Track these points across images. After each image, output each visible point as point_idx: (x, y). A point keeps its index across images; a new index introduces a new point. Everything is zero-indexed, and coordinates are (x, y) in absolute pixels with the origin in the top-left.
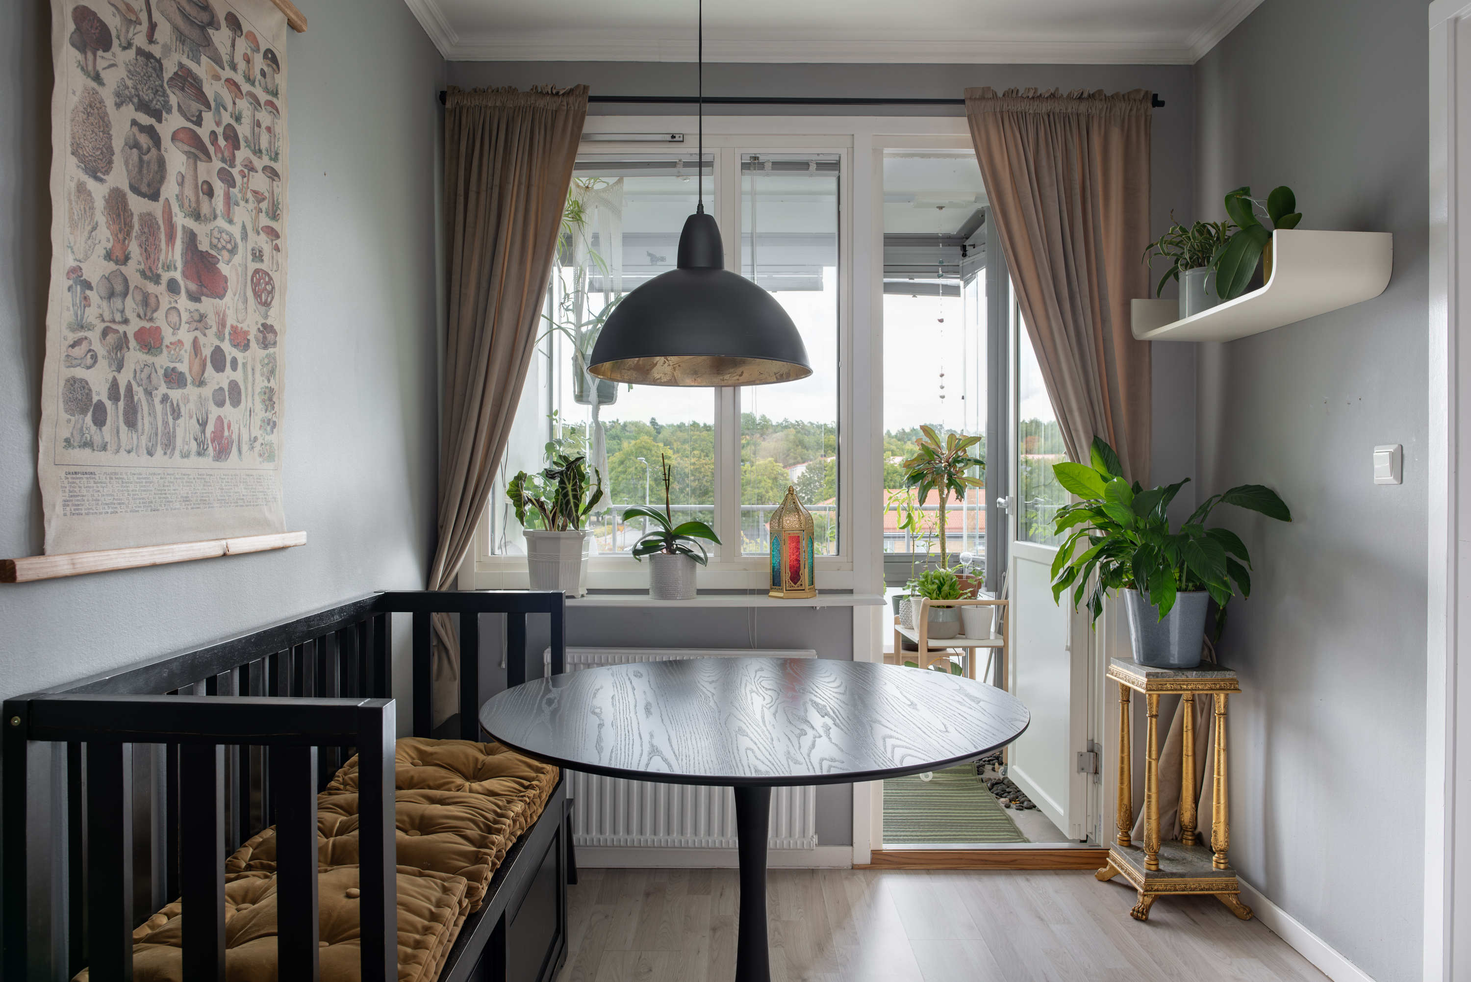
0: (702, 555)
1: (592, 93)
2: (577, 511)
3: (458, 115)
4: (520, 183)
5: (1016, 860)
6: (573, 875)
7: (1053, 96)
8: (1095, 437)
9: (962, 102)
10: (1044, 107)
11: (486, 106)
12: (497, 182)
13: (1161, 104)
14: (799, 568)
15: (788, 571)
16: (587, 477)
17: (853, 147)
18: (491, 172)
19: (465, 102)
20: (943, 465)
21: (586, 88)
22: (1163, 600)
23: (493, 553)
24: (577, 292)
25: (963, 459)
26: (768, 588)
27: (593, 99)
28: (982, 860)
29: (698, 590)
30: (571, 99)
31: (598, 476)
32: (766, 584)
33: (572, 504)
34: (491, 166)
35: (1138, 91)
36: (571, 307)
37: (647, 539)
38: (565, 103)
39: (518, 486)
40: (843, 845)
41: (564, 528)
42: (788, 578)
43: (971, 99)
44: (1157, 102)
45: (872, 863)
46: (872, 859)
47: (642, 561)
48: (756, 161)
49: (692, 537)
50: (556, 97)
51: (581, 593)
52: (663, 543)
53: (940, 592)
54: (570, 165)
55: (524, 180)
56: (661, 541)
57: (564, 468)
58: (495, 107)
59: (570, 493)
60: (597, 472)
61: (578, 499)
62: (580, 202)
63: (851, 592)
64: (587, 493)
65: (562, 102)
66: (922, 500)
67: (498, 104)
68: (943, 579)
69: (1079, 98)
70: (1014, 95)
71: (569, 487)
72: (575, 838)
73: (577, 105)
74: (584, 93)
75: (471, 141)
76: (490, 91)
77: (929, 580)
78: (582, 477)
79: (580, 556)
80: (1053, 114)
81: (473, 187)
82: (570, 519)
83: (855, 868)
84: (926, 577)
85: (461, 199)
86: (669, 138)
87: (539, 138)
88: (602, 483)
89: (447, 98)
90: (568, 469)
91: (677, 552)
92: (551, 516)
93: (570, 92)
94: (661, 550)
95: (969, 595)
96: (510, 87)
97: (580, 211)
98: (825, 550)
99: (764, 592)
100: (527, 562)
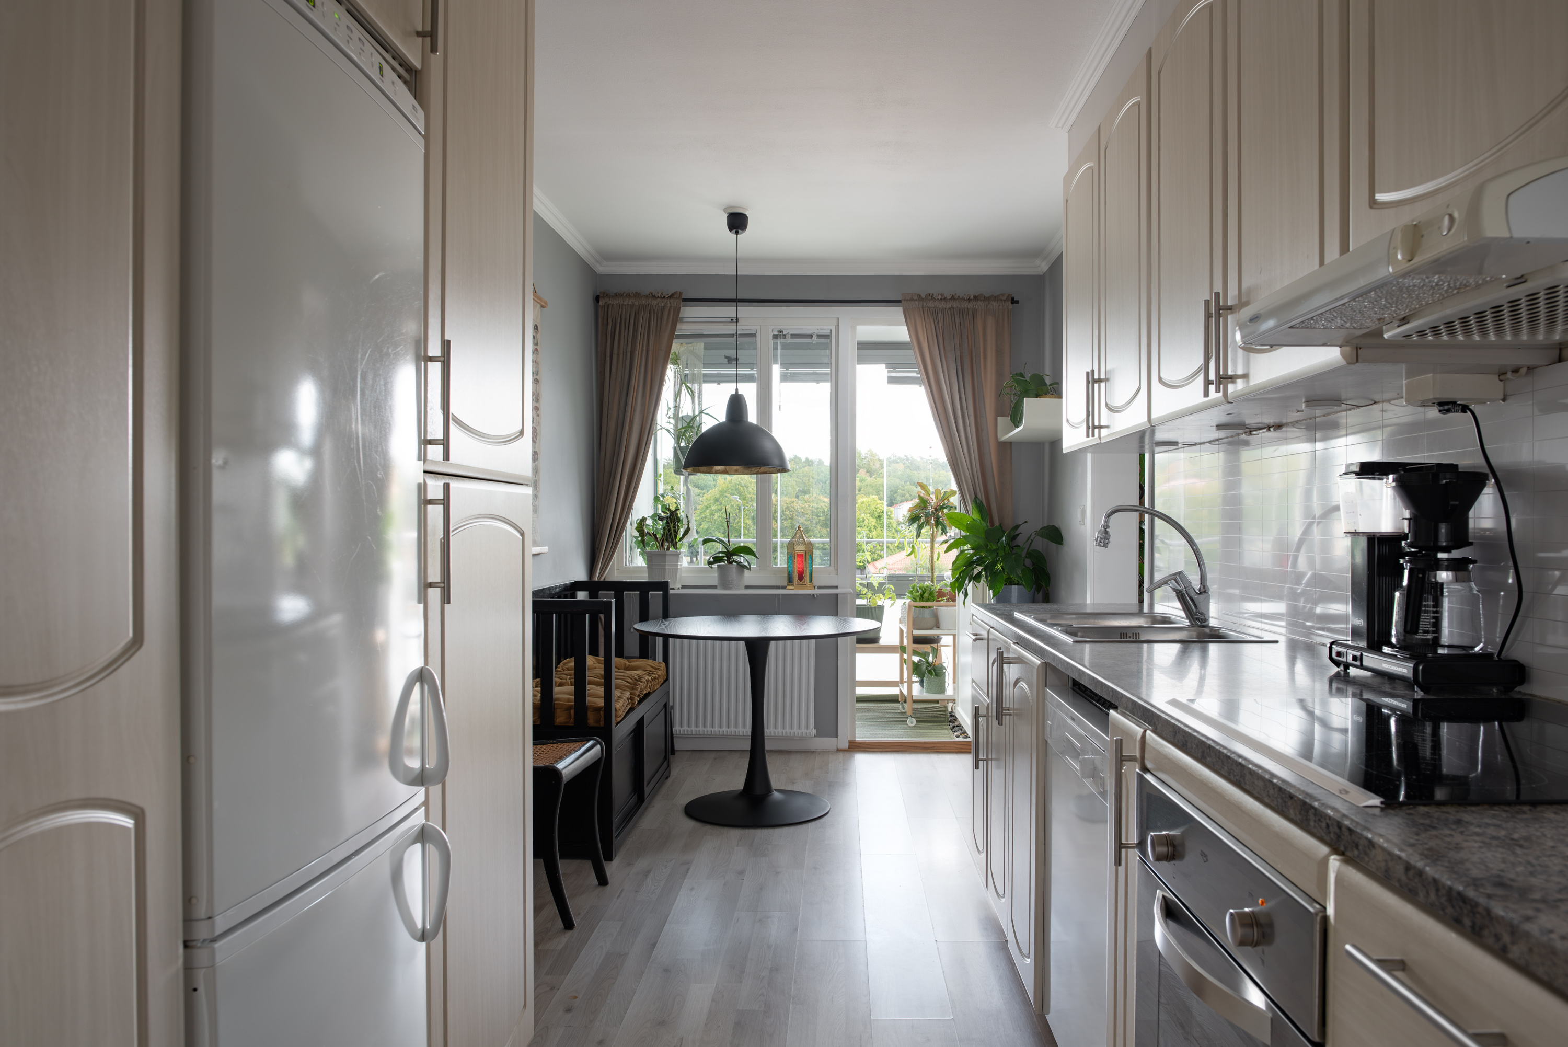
0: (746, 564)
1: (684, 296)
2: (676, 539)
3: (606, 310)
4: (642, 350)
5: (934, 747)
6: (673, 752)
7: (953, 298)
8: (976, 496)
9: (899, 301)
10: (948, 305)
11: (623, 305)
12: (629, 349)
13: (1017, 302)
14: (803, 572)
15: (797, 574)
16: (681, 519)
17: (838, 325)
18: (626, 343)
19: (611, 302)
20: (931, 511)
21: (681, 293)
22: (996, 588)
23: (626, 565)
24: (675, 407)
25: (947, 506)
26: (786, 585)
27: (685, 300)
28: (914, 747)
29: (745, 586)
30: (672, 300)
31: (688, 519)
32: (785, 583)
33: (673, 535)
34: (626, 340)
35: (1003, 295)
36: (672, 416)
37: (717, 555)
38: (669, 303)
39: (642, 525)
40: (832, 737)
41: (668, 549)
42: (797, 578)
43: (905, 300)
44: (1014, 301)
45: (849, 748)
46: (849, 745)
47: (714, 568)
48: (781, 334)
49: (742, 555)
50: (663, 299)
51: (678, 587)
52: (725, 558)
53: (923, 598)
54: (672, 336)
55: (645, 348)
56: (724, 557)
57: (668, 515)
58: (628, 305)
59: (672, 529)
60: (687, 517)
61: (676, 532)
62: (677, 353)
63: (836, 587)
64: (681, 529)
65: (667, 302)
66: (918, 536)
67: (630, 303)
68: (925, 589)
69: (969, 299)
70: (930, 298)
71: (672, 526)
72: (674, 729)
73: (675, 304)
74: (679, 296)
75: (614, 324)
76: (625, 295)
77: (915, 590)
78: (679, 520)
79: (678, 565)
80: (953, 309)
81: (615, 351)
82: (672, 544)
83: (838, 750)
84: (913, 588)
85: (608, 359)
86: (730, 320)
87: (653, 324)
88: (690, 524)
89: (600, 299)
90: (670, 515)
91: (734, 563)
92: (660, 542)
93: (671, 296)
94: (724, 562)
95: (945, 600)
96: (636, 293)
97: (677, 359)
98: (819, 562)
99: (784, 588)
100: (647, 569)
